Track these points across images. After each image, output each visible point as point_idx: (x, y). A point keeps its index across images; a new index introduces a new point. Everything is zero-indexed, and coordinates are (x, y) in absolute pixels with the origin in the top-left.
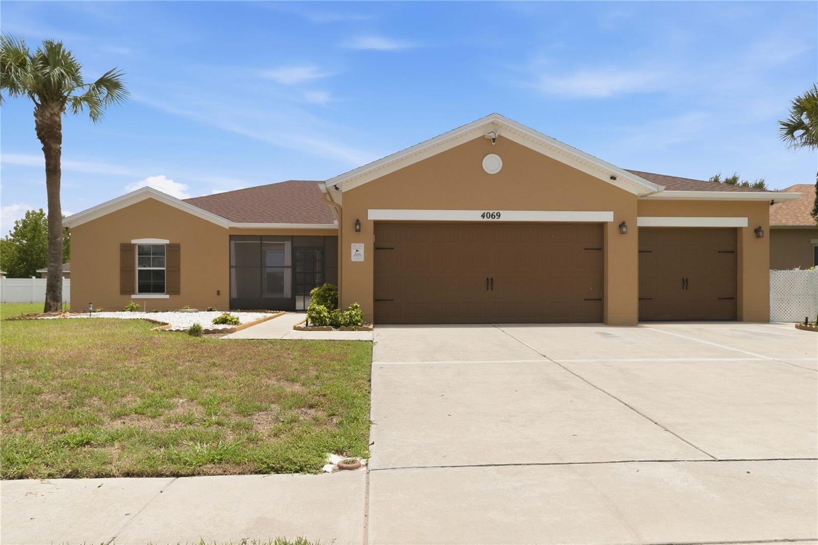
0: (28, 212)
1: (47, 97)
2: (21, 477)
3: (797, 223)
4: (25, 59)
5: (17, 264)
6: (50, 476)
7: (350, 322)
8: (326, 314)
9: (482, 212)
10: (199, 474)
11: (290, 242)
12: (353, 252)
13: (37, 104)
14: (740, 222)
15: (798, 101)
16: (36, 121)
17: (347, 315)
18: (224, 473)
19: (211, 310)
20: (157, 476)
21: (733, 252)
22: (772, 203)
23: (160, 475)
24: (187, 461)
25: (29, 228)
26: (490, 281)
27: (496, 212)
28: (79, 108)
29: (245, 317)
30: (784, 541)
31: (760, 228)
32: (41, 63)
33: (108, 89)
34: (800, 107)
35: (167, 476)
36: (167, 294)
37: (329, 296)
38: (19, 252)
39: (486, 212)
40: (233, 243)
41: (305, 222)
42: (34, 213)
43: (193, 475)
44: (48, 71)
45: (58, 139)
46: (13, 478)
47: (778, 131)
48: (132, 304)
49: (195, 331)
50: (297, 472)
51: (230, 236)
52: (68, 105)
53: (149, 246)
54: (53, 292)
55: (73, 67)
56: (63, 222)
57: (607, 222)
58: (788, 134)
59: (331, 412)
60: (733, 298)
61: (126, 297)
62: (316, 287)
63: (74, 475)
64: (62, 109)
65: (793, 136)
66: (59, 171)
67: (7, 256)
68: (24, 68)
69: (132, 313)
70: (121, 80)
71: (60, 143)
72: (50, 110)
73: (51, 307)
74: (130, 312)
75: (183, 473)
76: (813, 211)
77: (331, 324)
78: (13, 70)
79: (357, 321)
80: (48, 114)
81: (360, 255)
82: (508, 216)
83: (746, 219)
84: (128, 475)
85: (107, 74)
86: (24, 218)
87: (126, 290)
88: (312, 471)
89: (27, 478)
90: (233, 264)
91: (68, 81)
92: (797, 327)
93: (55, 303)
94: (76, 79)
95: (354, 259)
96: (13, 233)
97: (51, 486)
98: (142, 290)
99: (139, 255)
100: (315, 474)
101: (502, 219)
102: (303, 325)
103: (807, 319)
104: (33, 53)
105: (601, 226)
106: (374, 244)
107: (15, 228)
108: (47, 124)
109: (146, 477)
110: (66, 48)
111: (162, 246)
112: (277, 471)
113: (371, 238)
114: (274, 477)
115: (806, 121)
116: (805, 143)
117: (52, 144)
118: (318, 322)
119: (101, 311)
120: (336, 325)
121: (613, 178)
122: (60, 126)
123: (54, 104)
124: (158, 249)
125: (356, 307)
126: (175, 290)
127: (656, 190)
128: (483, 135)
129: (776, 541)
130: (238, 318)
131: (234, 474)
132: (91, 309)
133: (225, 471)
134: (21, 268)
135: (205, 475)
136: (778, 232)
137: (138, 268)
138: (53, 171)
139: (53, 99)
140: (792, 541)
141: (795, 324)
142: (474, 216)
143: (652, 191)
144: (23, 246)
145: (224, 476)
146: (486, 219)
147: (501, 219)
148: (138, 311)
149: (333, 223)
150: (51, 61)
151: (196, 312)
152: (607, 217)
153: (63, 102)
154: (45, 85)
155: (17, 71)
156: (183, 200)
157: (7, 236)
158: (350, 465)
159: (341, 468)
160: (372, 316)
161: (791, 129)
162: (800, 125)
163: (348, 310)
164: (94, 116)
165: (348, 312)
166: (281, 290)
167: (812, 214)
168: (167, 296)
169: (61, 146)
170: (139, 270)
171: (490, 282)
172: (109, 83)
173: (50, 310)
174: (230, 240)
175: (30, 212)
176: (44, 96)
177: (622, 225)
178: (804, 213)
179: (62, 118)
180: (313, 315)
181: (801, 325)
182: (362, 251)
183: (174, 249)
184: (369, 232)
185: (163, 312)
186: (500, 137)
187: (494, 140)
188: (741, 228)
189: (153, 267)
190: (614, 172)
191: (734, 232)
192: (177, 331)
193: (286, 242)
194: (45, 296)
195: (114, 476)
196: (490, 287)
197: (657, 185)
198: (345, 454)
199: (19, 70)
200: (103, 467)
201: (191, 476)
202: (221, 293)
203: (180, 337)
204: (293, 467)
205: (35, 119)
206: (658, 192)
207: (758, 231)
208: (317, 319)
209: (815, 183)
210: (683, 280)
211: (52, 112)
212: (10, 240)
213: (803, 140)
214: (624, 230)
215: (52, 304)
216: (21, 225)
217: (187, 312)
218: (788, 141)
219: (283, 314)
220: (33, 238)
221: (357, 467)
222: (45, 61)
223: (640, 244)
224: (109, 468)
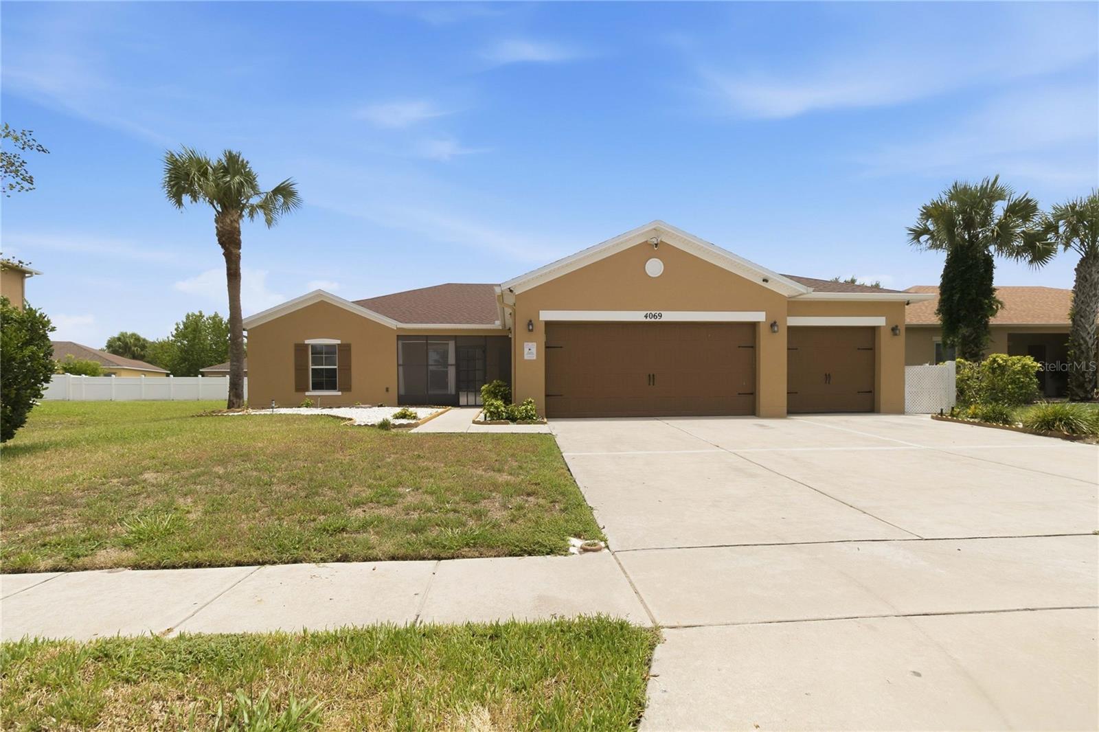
0: (188, 314)
1: (227, 204)
2: (295, 562)
3: (921, 322)
4: (207, 168)
5: (179, 364)
6: (323, 560)
7: (526, 416)
8: (503, 409)
9: (645, 313)
10: (458, 557)
11: (454, 342)
12: (526, 350)
13: (217, 211)
14: (879, 321)
15: (923, 208)
16: (216, 227)
17: (523, 410)
18: (481, 555)
19: (381, 406)
20: (420, 560)
21: (871, 349)
22: (908, 304)
23: (423, 559)
24: (446, 546)
25: (189, 329)
26: (651, 376)
27: (658, 312)
28: (255, 216)
29: (422, 412)
30: (1026, 610)
31: (897, 326)
32: (222, 172)
33: (284, 197)
34: (927, 214)
35: (429, 559)
36: (339, 391)
37: (499, 392)
38: (181, 352)
39: (649, 312)
40: (400, 342)
41: (468, 323)
42: (193, 315)
43: (453, 558)
44: (228, 179)
45: (238, 245)
46: (288, 563)
47: (906, 237)
48: (307, 400)
49: (385, 425)
50: (548, 554)
51: (398, 336)
52: (246, 212)
53: (322, 346)
54: (235, 388)
55: (251, 175)
56: (243, 322)
57: (759, 322)
58: (914, 239)
59: (551, 500)
60: (871, 392)
61: (300, 394)
62: (486, 384)
63: (345, 559)
64: (241, 216)
65: (919, 241)
66: (239, 275)
67: (169, 356)
68: (206, 178)
69: (308, 409)
70: (295, 188)
71: (240, 248)
72: (230, 216)
73: (233, 404)
74: (306, 409)
75: (444, 556)
76: (937, 310)
77: (507, 418)
78: (196, 179)
79: (532, 415)
80: (228, 221)
81: (532, 353)
82: (669, 316)
83: (884, 318)
84: (393, 558)
85: (282, 184)
86: (185, 320)
87: (301, 387)
88: (562, 553)
89: (301, 562)
90: (401, 362)
91: (247, 190)
92: (932, 418)
93: (238, 400)
94: (254, 187)
95: (526, 357)
96: (174, 334)
97: (328, 569)
98: (315, 387)
99: (312, 354)
100: (565, 555)
101: (664, 319)
102: (482, 420)
103: (942, 410)
104: (214, 163)
105: (753, 326)
106: (545, 343)
107: (176, 329)
108: (228, 230)
109: (410, 560)
110: (244, 157)
111: (334, 346)
112: (530, 554)
113: (543, 338)
114: (527, 558)
115: (931, 227)
116: (930, 248)
117: (232, 249)
118: (495, 417)
119: (279, 407)
120: (512, 419)
121: (765, 280)
122: (239, 232)
123: (234, 211)
124: (330, 349)
125: (531, 402)
126: (346, 388)
127: (805, 292)
128: (645, 240)
129: (1018, 610)
130: (416, 413)
131: (491, 556)
132: (274, 405)
133: (481, 554)
134: (183, 367)
135: (464, 557)
136: (913, 330)
137: (311, 367)
138: (234, 276)
139: (232, 205)
140: (1033, 610)
141: (930, 415)
142: (638, 316)
143: (800, 293)
144: (185, 346)
145: (481, 559)
146: (648, 319)
147: (662, 320)
148: (313, 407)
149: (494, 323)
150: (231, 170)
151: (370, 408)
152: (759, 317)
153: (242, 210)
154: (225, 194)
155: (200, 180)
156: (352, 302)
157: (168, 338)
158: (594, 548)
159: (586, 550)
160: (544, 411)
161: (917, 234)
162: (926, 231)
163: (524, 405)
164: (269, 222)
165: (524, 407)
166: (445, 386)
167: (936, 314)
168: (340, 393)
169: (240, 251)
170: (313, 369)
171: (652, 378)
172: (285, 192)
173: (233, 407)
174: (398, 340)
175: (190, 314)
176: (224, 204)
177: (773, 325)
178: (925, 312)
179: (241, 225)
180: (492, 410)
181: (937, 416)
182: (534, 350)
183: (345, 349)
184: (540, 331)
185: (339, 407)
186: (661, 241)
187: (656, 245)
188: (879, 327)
189: (325, 365)
190: (767, 275)
191: (873, 330)
192: (366, 425)
193: (450, 342)
194: (228, 393)
195: (380, 560)
196: (651, 383)
197: (806, 287)
198: (582, 537)
199: (202, 179)
200: (370, 552)
201: (451, 559)
202: (390, 390)
203: (373, 432)
204: (542, 549)
205: (216, 225)
206: (807, 293)
207: (894, 330)
208: (495, 414)
209: (939, 285)
210: (826, 375)
211: (232, 219)
212: (172, 340)
213: (928, 245)
214: (776, 329)
215: (235, 401)
216: (181, 326)
217: (362, 407)
218: (915, 246)
219: (449, 409)
220: (194, 338)
221: (600, 549)
222: (226, 171)
223: (789, 342)
224: (375, 552)
